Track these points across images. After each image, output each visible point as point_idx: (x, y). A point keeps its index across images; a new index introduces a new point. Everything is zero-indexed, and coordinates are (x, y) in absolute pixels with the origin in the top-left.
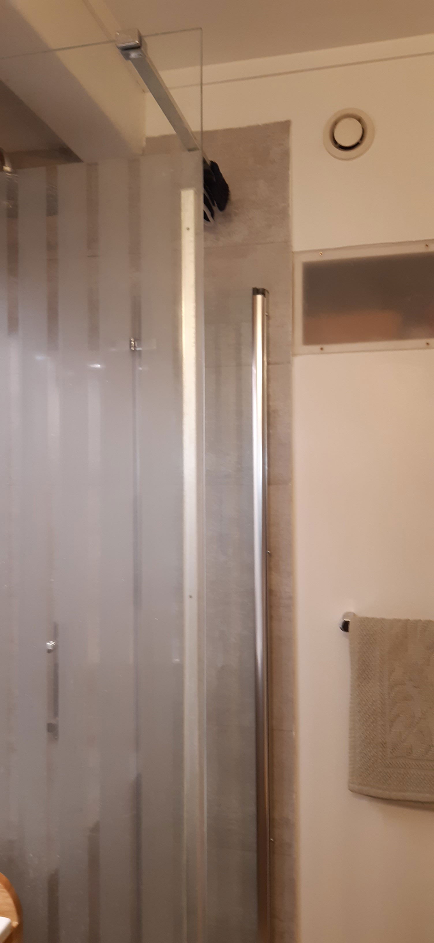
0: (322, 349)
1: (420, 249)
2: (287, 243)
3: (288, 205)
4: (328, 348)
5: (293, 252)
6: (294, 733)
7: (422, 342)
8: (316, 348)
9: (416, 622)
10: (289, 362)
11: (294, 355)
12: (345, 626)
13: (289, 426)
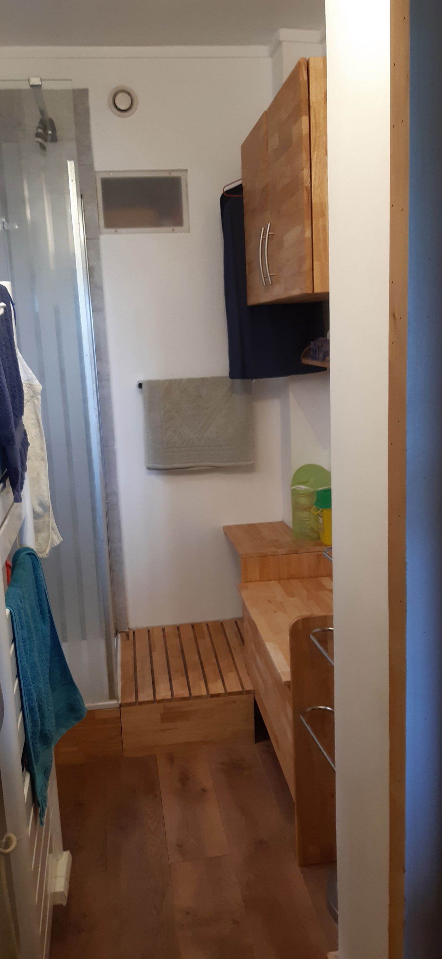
0: (116, 231)
1: (166, 175)
2: (92, 165)
3: (91, 142)
4: (120, 230)
5: (96, 172)
6: (115, 447)
7: (170, 229)
8: (113, 230)
9: (176, 380)
10: (98, 239)
11: (100, 234)
12: (140, 386)
13: (101, 276)
